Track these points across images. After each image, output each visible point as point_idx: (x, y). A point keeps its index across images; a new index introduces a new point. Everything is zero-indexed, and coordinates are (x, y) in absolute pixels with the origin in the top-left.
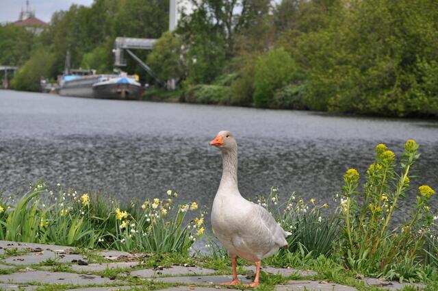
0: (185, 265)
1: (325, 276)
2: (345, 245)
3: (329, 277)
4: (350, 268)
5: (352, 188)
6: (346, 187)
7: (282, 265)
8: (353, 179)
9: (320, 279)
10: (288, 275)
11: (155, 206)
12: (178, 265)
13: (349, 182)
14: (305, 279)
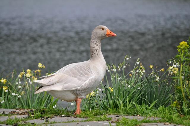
0: (63, 116)
1: (167, 120)
2: (179, 98)
3: (170, 120)
4: (184, 114)
5: (184, 56)
6: (179, 55)
7: (133, 113)
8: (184, 49)
9: (164, 122)
10: (141, 120)
11: (28, 75)
12: (58, 116)
13: (181, 51)
14: (153, 122)
